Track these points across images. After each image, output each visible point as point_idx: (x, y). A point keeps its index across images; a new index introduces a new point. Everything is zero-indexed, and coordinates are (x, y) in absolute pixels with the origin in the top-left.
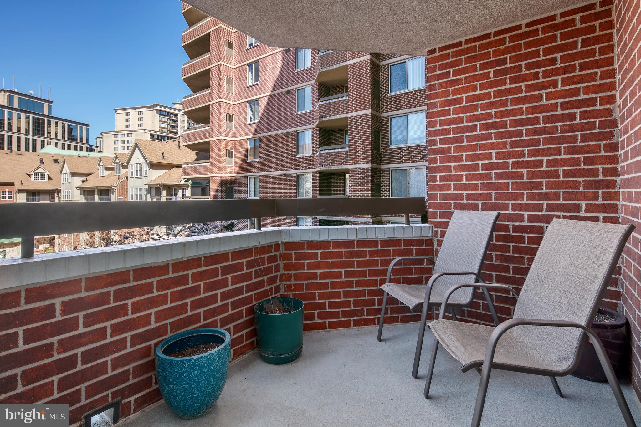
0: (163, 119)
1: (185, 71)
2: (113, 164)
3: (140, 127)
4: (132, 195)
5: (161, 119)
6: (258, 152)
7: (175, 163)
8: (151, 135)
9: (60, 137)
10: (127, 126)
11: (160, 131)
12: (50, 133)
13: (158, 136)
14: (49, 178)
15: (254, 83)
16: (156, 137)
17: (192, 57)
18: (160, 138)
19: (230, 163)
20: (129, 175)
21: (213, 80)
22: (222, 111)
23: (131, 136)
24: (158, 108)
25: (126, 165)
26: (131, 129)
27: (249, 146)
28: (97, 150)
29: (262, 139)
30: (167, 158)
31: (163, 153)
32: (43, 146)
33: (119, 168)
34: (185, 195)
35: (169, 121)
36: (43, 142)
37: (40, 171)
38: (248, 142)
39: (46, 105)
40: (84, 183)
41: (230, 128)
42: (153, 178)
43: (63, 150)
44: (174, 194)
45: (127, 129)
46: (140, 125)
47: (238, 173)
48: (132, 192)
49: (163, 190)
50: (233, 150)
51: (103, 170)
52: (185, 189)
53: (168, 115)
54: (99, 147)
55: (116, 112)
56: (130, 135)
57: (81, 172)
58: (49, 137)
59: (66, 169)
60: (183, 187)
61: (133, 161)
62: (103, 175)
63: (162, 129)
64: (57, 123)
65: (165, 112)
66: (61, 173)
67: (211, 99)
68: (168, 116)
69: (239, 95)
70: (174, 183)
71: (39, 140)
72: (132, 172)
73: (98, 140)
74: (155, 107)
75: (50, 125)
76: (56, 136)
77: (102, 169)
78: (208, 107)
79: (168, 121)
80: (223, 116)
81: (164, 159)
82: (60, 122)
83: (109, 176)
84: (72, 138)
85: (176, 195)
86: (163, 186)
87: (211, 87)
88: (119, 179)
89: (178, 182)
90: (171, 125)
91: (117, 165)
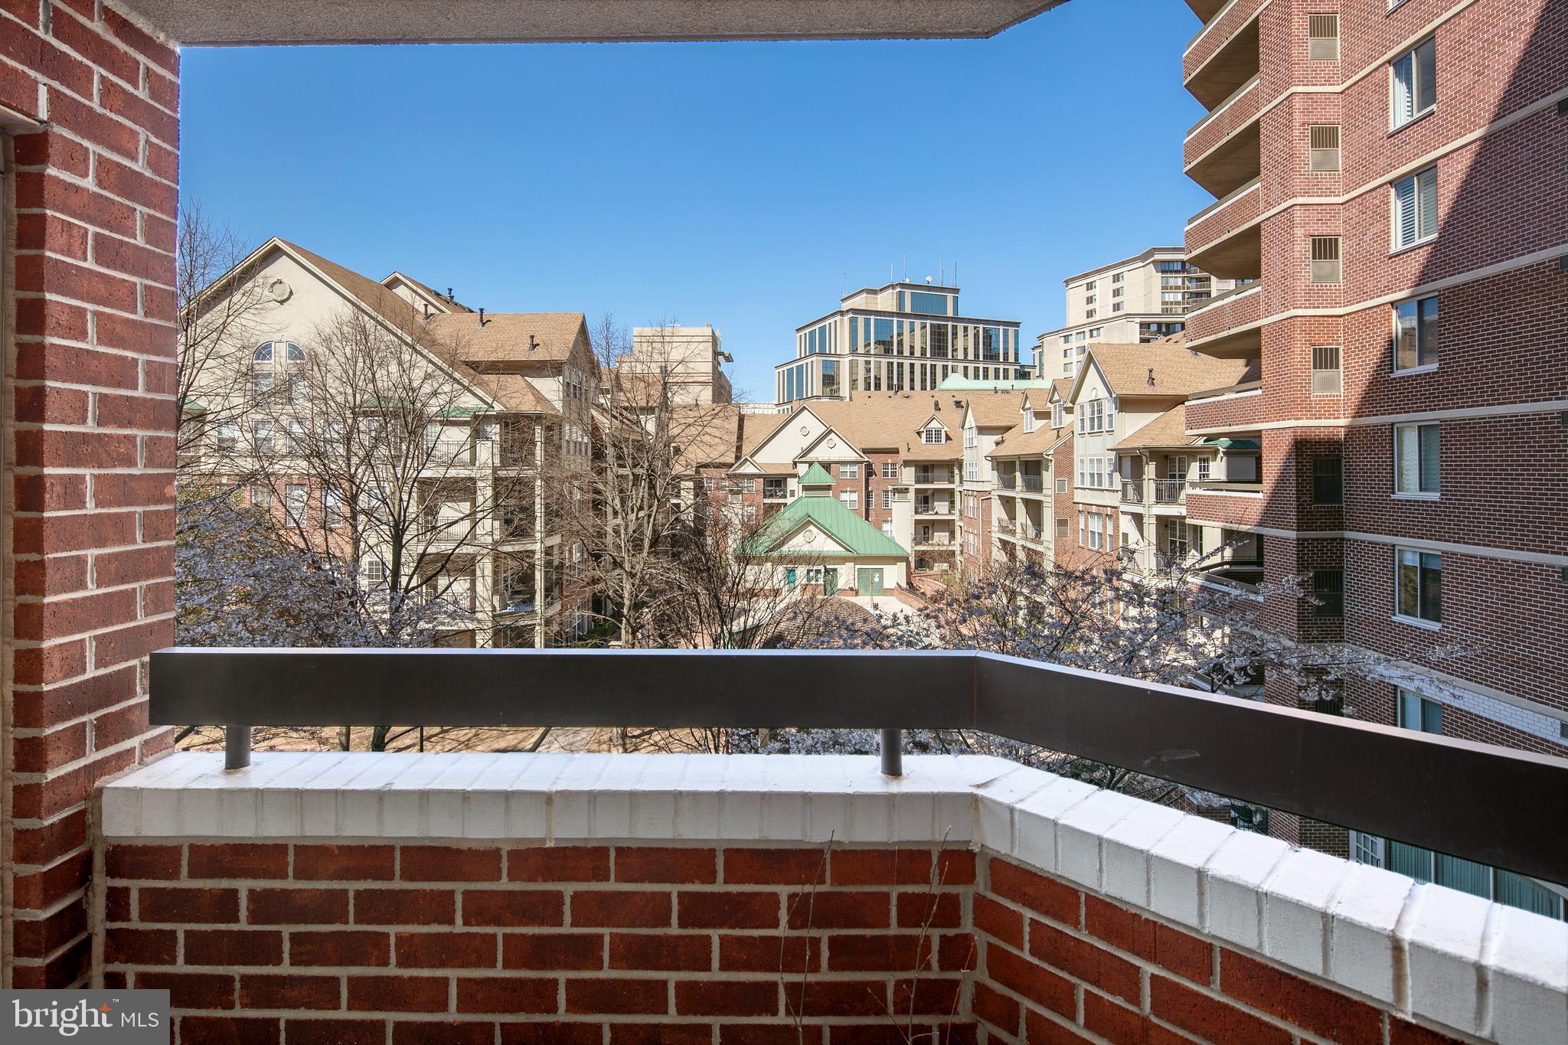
0: (1172, 282)
1: (1192, 150)
2: (1049, 405)
3: (1118, 310)
4: (1082, 474)
5: (1167, 283)
6: (1431, 341)
7: (1180, 393)
8: (1142, 325)
9: (971, 356)
10: (1090, 314)
11: (1165, 312)
12: (956, 349)
13: (1159, 325)
14: (948, 438)
15: (1416, 116)
16: (1154, 328)
17: (1211, 105)
18: (1164, 330)
19: (1329, 384)
20: (1077, 430)
21: (1269, 151)
22: (1299, 232)
23: (1098, 335)
24: (1157, 257)
25: (1072, 405)
26: (1097, 319)
27: (1397, 325)
28: (1035, 372)
29: (1448, 298)
30: (1162, 382)
31: (1151, 371)
32: (945, 376)
33: (1060, 412)
34: (1208, 475)
35: (1187, 282)
36: (945, 367)
37: (934, 425)
38: (1394, 312)
39: (950, 297)
40: (1000, 447)
41: (1332, 276)
42: (1127, 435)
43: (977, 381)
44: (1177, 473)
45: (1090, 320)
46: (1117, 307)
47: (1358, 414)
48: (1083, 468)
49: (1147, 464)
50: (1340, 344)
51: (1031, 418)
52: (1206, 460)
53: (1183, 270)
54: (1038, 368)
55: (1067, 286)
56: (1095, 333)
57: (995, 424)
58: (954, 359)
59: (970, 421)
60: (1204, 456)
61: (1084, 397)
62: (1031, 428)
63: (1169, 306)
64: (966, 329)
65: (1175, 264)
66: (963, 428)
67: (1262, 205)
68: (1183, 272)
69: (1359, 171)
70: (1178, 444)
71: (939, 364)
72: (1082, 421)
73: (1037, 351)
74: (1153, 255)
75: (956, 334)
76: (966, 354)
77: (1028, 416)
78: (1256, 231)
79: (1183, 283)
80: (1302, 247)
81: (1153, 384)
82: (971, 327)
83: (1042, 431)
84: (991, 356)
85: (1182, 477)
86: (1147, 454)
87: (1263, 171)
88: (1058, 436)
89: (1187, 442)
90: (1191, 293)
91: (1055, 407)
